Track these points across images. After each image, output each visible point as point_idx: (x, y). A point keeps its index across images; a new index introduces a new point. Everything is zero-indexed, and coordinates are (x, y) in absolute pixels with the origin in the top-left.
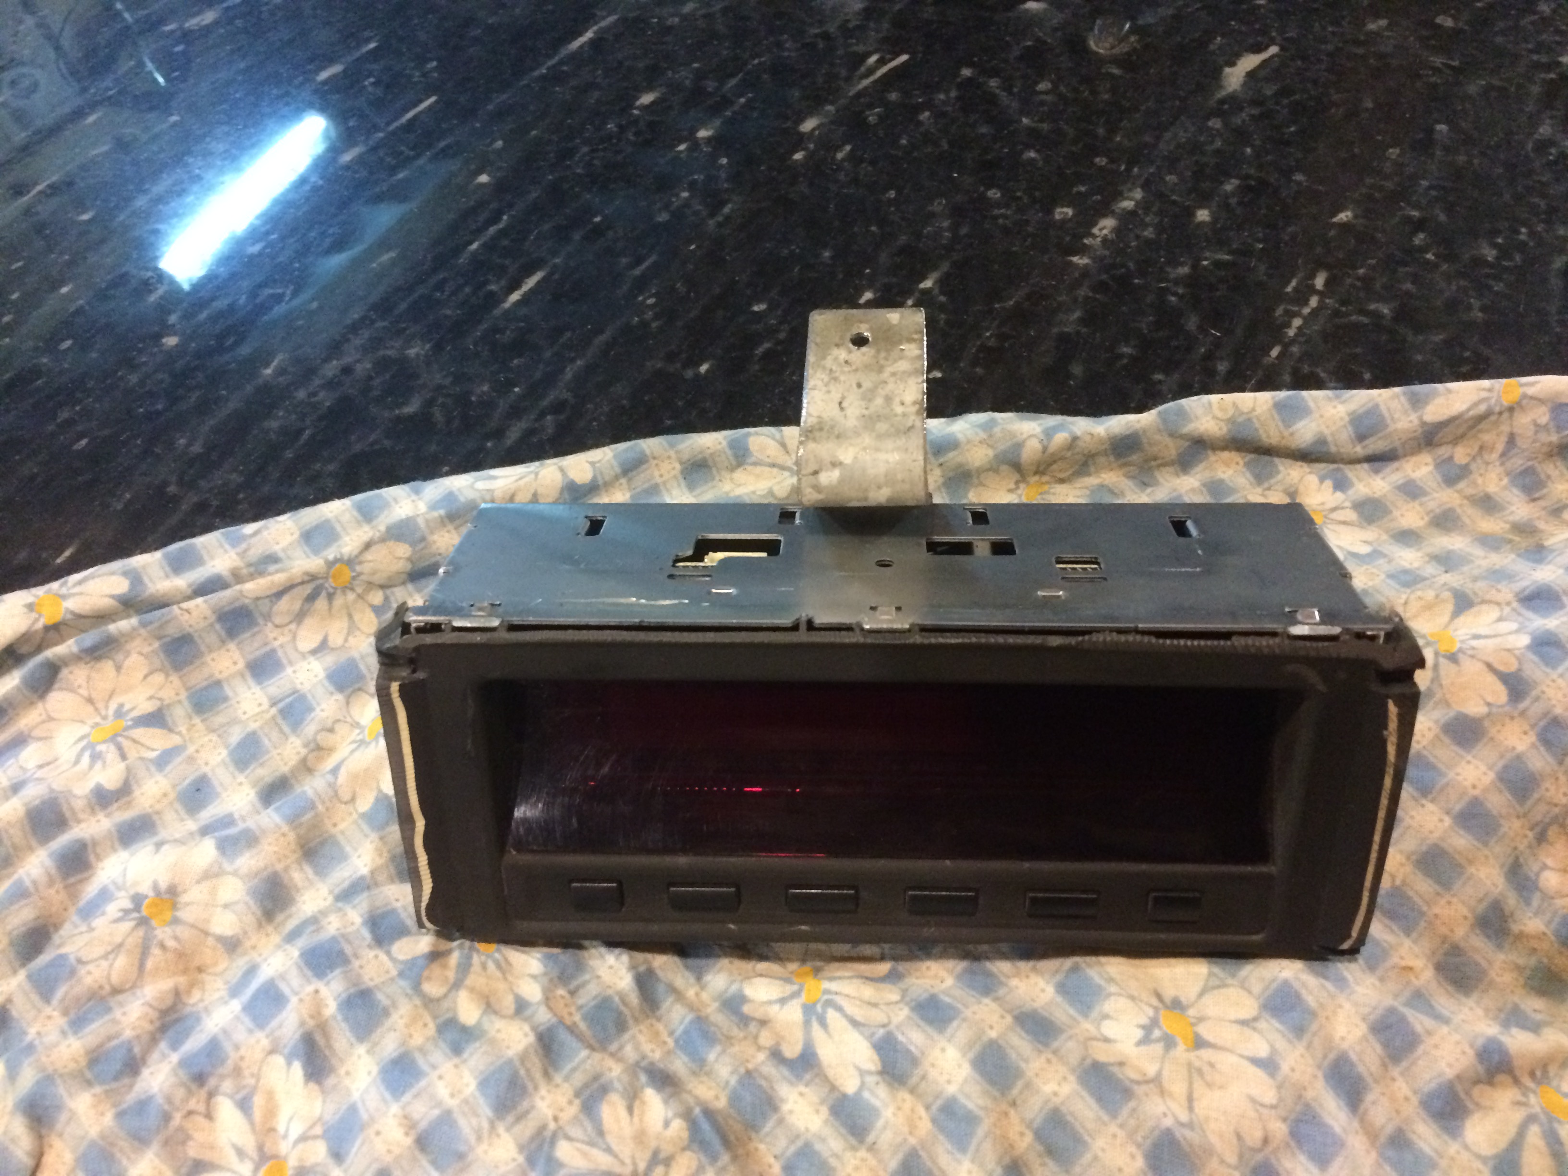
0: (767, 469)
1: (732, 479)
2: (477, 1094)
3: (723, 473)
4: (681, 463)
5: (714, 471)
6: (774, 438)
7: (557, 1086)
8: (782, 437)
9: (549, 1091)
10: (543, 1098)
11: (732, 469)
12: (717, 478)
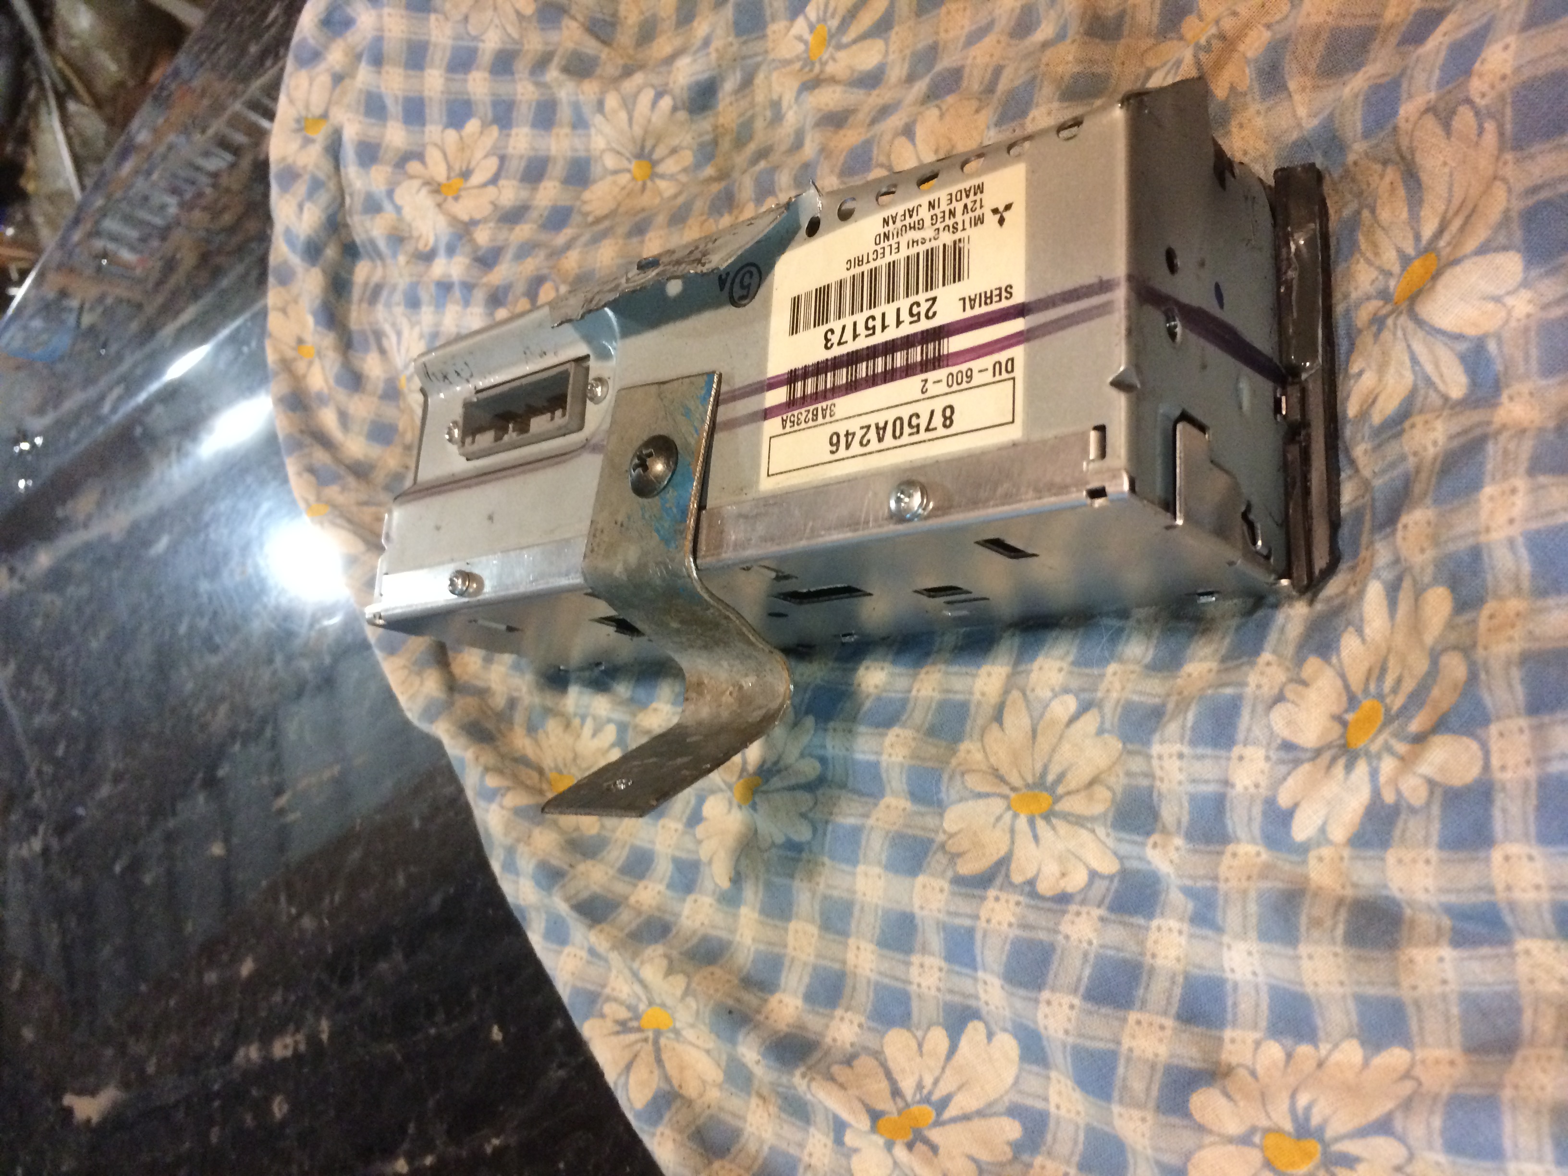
0: (668, 1065)
1: (701, 1095)
2: (1488, 478)
3: (698, 1110)
4: (710, 1163)
5: (700, 1122)
6: (626, 1083)
7: (1415, 454)
8: (620, 1075)
9: (1425, 449)
10: (1435, 443)
11: (689, 1103)
12: (707, 1112)
